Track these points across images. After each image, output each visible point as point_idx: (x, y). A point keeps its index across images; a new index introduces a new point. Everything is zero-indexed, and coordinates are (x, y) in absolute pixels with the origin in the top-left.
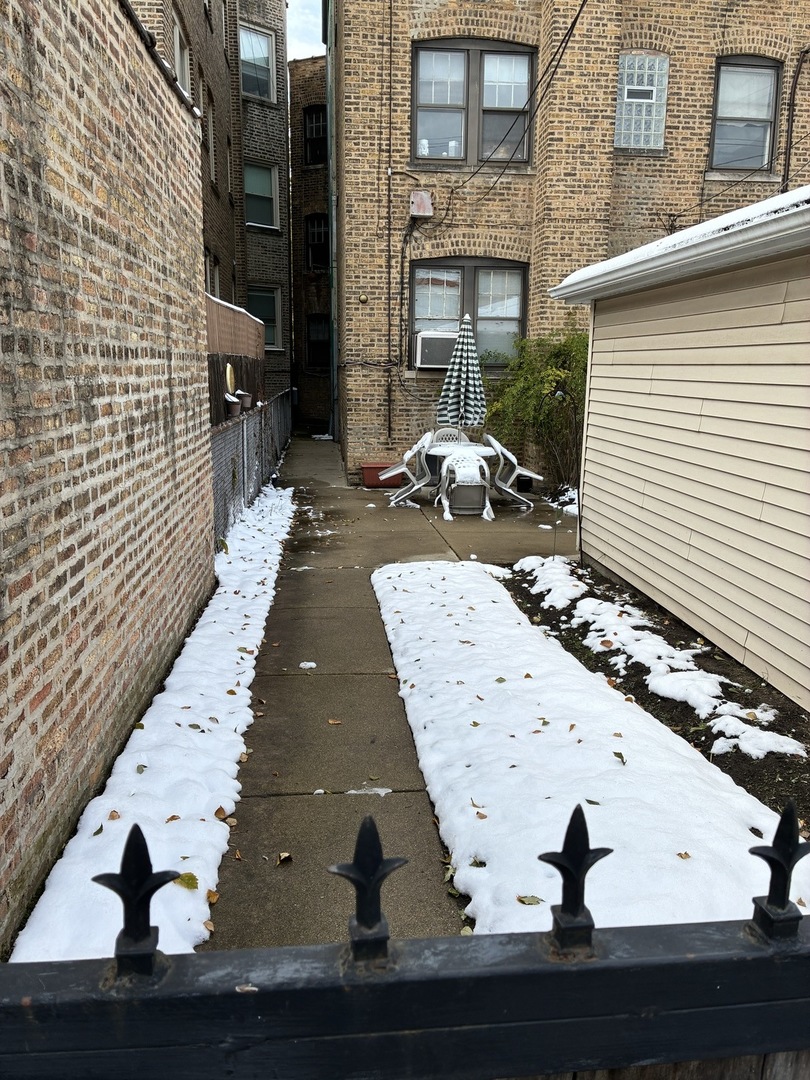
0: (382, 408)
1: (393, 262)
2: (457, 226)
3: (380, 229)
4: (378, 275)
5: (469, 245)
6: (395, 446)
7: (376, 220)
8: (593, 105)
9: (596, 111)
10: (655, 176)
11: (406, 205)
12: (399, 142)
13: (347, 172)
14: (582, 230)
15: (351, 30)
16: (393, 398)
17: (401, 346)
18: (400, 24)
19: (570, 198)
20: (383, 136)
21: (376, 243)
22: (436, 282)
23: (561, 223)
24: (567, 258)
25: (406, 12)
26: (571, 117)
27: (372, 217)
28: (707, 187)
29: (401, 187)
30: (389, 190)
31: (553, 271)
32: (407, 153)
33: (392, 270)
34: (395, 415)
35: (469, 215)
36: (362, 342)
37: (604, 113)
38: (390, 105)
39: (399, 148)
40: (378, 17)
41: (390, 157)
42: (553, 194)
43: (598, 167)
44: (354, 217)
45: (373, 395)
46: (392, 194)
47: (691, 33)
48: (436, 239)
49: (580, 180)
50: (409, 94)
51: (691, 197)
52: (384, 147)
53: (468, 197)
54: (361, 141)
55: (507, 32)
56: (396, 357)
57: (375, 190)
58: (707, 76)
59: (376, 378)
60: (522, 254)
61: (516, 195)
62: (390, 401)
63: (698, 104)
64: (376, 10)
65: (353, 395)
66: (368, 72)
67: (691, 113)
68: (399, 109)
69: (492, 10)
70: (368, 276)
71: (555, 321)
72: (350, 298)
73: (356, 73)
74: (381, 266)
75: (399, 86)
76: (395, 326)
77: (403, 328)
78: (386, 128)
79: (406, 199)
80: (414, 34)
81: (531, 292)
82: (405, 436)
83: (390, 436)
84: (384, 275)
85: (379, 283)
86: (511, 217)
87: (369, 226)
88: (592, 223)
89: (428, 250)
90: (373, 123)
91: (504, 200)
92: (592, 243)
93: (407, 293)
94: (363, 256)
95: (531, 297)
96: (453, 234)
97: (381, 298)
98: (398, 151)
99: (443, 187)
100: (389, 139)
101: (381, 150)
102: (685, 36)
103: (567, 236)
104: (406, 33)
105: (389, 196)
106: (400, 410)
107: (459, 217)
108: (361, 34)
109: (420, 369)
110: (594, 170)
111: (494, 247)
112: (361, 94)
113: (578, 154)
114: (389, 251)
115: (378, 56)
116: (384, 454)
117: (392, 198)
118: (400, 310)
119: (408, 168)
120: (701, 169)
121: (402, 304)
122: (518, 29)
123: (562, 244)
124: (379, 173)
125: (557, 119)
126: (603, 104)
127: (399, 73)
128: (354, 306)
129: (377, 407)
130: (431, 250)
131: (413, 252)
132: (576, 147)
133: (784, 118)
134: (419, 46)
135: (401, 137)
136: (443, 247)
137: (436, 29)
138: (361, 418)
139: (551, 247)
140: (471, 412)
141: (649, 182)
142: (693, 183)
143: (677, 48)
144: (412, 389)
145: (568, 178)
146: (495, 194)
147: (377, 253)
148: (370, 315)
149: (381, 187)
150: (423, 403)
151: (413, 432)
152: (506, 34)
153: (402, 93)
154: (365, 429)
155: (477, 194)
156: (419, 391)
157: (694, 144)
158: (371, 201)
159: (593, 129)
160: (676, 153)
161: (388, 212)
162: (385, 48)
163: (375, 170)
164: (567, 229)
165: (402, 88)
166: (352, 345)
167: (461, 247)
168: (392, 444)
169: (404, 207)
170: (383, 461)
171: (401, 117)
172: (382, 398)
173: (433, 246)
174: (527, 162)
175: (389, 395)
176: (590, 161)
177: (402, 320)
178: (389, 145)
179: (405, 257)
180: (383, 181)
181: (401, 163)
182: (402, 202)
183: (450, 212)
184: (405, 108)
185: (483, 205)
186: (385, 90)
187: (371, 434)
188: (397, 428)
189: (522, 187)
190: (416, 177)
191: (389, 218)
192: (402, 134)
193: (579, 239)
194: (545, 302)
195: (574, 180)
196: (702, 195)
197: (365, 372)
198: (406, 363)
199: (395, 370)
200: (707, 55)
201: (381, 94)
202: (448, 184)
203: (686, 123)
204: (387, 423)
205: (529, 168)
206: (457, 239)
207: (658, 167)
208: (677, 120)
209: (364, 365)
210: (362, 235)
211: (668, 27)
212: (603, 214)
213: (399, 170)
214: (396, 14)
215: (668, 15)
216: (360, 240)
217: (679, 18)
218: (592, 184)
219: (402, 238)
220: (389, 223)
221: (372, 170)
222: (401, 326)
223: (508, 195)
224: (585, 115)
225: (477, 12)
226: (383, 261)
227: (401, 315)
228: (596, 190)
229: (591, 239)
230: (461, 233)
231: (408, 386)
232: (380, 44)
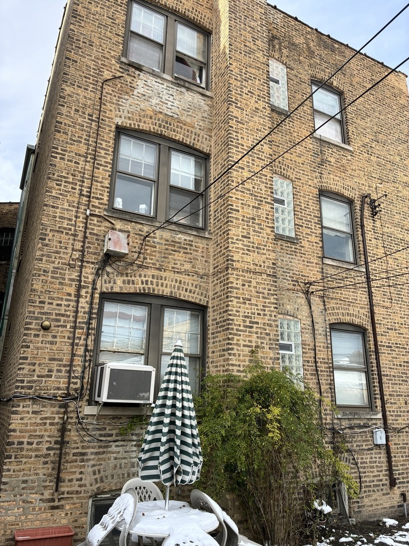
0: (52, 452)
1: (83, 292)
2: (147, 268)
3: (73, 260)
4: (64, 303)
5: (157, 285)
6: (62, 502)
7: (70, 251)
8: (258, 193)
9: (261, 197)
10: (292, 255)
11: (101, 243)
12: (99, 192)
13: (46, 205)
14: (257, 280)
15: (65, 103)
16: (66, 439)
17: (83, 378)
18: (108, 112)
19: (247, 254)
20: (85, 184)
21: (67, 272)
22: (123, 317)
23: (241, 273)
24: (247, 302)
25: (114, 106)
26: (244, 197)
27: (66, 248)
28: (325, 267)
29: (97, 227)
30: (86, 228)
31: (238, 311)
32: (105, 202)
33: (81, 300)
34: (67, 462)
35: (158, 261)
36: (37, 372)
37: (266, 200)
38: (94, 163)
39: (98, 196)
40: (89, 102)
41: (89, 201)
42: (234, 249)
43: (265, 235)
44: (47, 245)
45: (42, 437)
46: (88, 231)
47: (303, 172)
48: (127, 276)
49: (253, 243)
50: (111, 159)
51: (316, 273)
52: (85, 193)
53: (158, 246)
54: (63, 184)
55: (188, 140)
56: (76, 390)
57: (72, 225)
58: (315, 199)
59: (48, 415)
60: (202, 298)
61: (197, 251)
62: (62, 443)
63: (312, 214)
64: (89, 96)
65: (16, 437)
66: (77, 135)
67: (309, 219)
68: (101, 168)
69: (178, 124)
70: (55, 302)
71: (241, 358)
72: (30, 323)
73: (66, 133)
74: (70, 295)
75: (103, 152)
76: (79, 356)
77: (88, 358)
78: (88, 179)
79: (101, 238)
80: (119, 121)
81: (210, 332)
82: (76, 488)
83: (57, 490)
84: (72, 304)
85: (66, 311)
86: (193, 267)
87: (61, 255)
88: (265, 276)
89: (119, 285)
90: (77, 173)
91: (187, 253)
92: (266, 292)
93: (94, 323)
94: (52, 283)
95: (210, 336)
96: (143, 274)
97: (66, 326)
98: (97, 198)
99: (136, 234)
100: (90, 188)
101: (81, 195)
102: (300, 173)
103: (247, 284)
104: (112, 119)
105: (85, 232)
106: (74, 455)
107: (149, 261)
108: (73, 108)
109: (106, 405)
110: (262, 237)
111: (178, 289)
112: (68, 149)
113: (251, 224)
114: (80, 281)
115: (87, 127)
116: (47, 515)
117: (88, 235)
118: (86, 340)
119: (105, 213)
120: (319, 255)
121: (88, 334)
122: (196, 140)
123: (243, 289)
124: (77, 212)
125: (234, 196)
126: (265, 194)
127: (104, 144)
128: (33, 332)
129: (45, 452)
130: (122, 285)
131: (104, 285)
132: (249, 218)
133: (360, 233)
134: (121, 131)
135: (101, 188)
136: (133, 283)
137: (137, 123)
138: (22, 467)
139: (235, 291)
140: (189, 464)
141: (289, 258)
142: (316, 264)
143: (296, 178)
144: (90, 427)
145: (245, 239)
146: (180, 248)
147: (67, 281)
148: (52, 343)
149: (78, 224)
150: (103, 444)
151: (87, 482)
152: (188, 141)
153: (105, 158)
154: (25, 482)
155: (165, 245)
156: (99, 429)
157: (313, 239)
158: (67, 234)
159: (260, 208)
160: (303, 242)
161: (83, 247)
162: (94, 123)
163: (74, 209)
164: (246, 278)
165: (105, 154)
166: (25, 376)
167: (150, 286)
168: (59, 500)
169: (99, 245)
170: (45, 524)
171: (103, 174)
172: (53, 440)
173: (124, 282)
174: (203, 229)
175: (62, 436)
176: (259, 230)
177: (86, 350)
178: (90, 192)
179: (96, 289)
180: (81, 219)
181: (99, 208)
182: (97, 240)
183: (142, 256)
184: (106, 168)
185: (170, 254)
186: (90, 151)
187: (33, 488)
188: (67, 478)
189: (201, 246)
190: (113, 222)
191: (83, 251)
192: (102, 187)
193: (255, 287)
194: (232, 339)
195: (249, 242)
196: (323, 273)
197: (36, 408)
198: (87, 398)
199: (72, 405)
200: (314, 187)
201: (86, 153)
202: (141, 233)
203: (307, 224)
204: (55, 472)
205: (207, 233)
206: (147, 279)
207: (293, 249)
208: (301, 221)
209: (37, 399)
210: (53, 262)
211: (290, 165)
212: (272, 271)
213: (97, 213)
214: (105, 105)
215: (289, 158)
216: (50, 267)
217: (296, 162)
218: (262, 247)
219: (94, 271)
220: (83, 256)
221: (70, 208)
222: (85, 356)
223: (190, 250)
224: (253, 198)
225: (167, 122)
226: (72, 290)
227: (86, 345)
228: (265, 252)
229: (265, 288)
230: (151, 274)
231: (86, 424)
232: (89, 119)
